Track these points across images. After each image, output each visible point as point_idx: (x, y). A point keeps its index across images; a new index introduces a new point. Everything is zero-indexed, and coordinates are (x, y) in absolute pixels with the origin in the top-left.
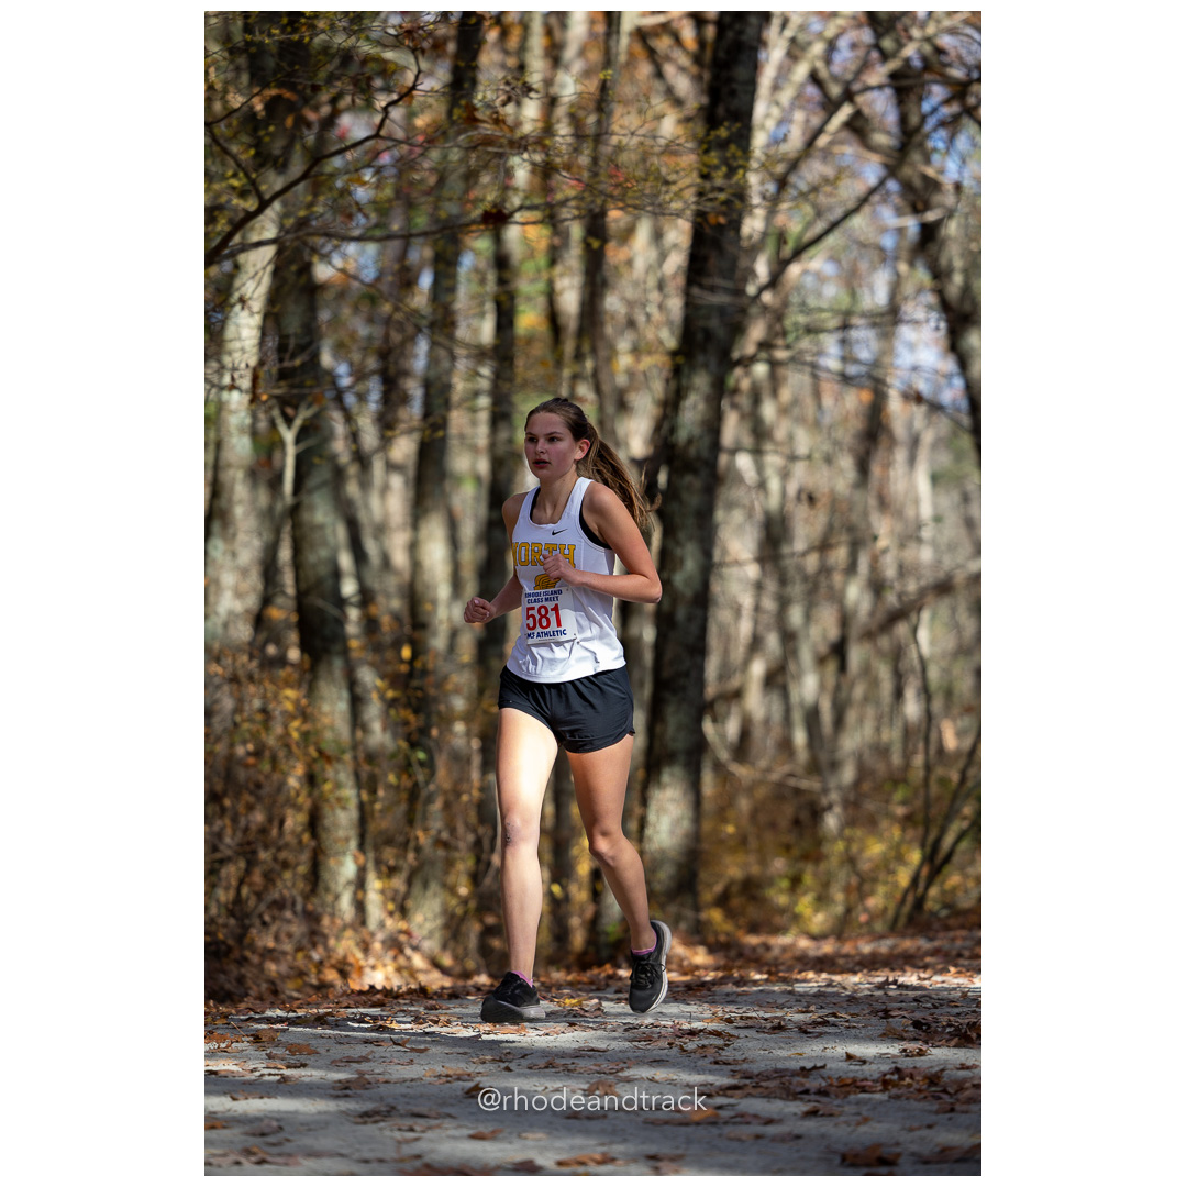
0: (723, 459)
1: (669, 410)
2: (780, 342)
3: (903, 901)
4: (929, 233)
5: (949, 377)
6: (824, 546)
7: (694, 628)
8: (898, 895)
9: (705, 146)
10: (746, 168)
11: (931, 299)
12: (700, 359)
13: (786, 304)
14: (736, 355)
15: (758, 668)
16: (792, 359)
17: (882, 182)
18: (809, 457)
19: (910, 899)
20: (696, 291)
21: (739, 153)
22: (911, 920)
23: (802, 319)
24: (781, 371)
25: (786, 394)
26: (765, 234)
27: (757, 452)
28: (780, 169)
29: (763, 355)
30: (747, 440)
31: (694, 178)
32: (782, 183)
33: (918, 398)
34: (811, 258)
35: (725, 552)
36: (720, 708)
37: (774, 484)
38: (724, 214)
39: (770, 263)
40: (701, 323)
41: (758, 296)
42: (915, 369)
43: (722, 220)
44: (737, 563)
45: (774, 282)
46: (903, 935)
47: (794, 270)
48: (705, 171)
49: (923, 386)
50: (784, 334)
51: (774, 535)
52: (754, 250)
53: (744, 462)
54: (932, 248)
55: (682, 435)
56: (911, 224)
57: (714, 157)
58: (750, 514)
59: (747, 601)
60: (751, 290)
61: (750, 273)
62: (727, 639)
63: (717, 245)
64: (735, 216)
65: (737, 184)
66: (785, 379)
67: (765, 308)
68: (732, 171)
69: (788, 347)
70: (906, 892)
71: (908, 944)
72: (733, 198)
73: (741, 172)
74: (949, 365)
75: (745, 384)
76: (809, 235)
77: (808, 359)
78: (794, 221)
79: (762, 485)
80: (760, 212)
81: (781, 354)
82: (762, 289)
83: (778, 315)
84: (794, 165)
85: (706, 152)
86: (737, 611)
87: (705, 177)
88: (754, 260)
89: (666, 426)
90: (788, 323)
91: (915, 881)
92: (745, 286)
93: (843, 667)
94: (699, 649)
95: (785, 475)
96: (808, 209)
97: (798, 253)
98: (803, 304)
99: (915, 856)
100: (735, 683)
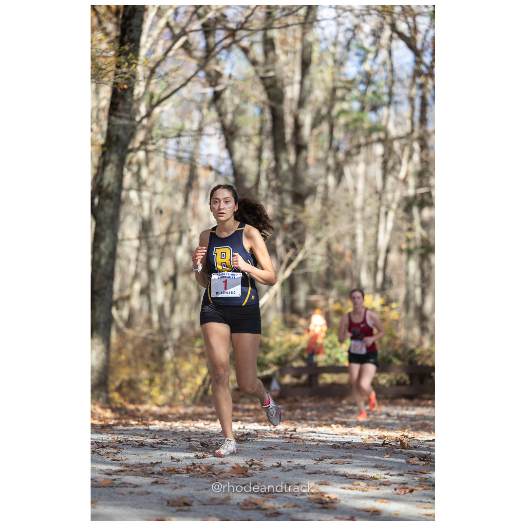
0: (124, 194)
1: (100, 171)
2: (150, 142)
3: (199, 391)
4: (217, 96)
5: (224, 159)
6: (168, 232)
7: (109, 268)
8: (196, 388)
9: (118, 54)
10: (137, 64)
11: (218, 125)
12: (114, 148)
13: (153, 125)
14: (130, 147)
15: (137, 287)
16: (156, 150)
17: (196, 73)
18: (162, 193)
19: (202, 390)
20: (113, 118)
21: (133, 57)
22: (202, 399)
23: (160, 132)
24: (151, 155)
25: (152, 165)
26: (144, 93)
27: (139, 190)
28: (152, 65)
29: (143, 147)
30: (135, 185)
31: (113, 67)
32: (153, 71)
33: (211, 168)
34: (165, 105)
35: (123, 235)
36: (120, 303)
37: (146, 205)
38: (127, 84)
39: (147, 107)
40: (115, 133)
41: (140, 121)
42: (209, 155)
43: (125, 86)
44: (129, 239)
45: (148, 115)
46: (198, 405)
47: (157, 110)
48: (118, 65)
49: (213, 163)
50: (152, 138)
51: (146, 227)
52: (139, 100)
53: (133, 194)
54: (219, 102)
55: (106, 182)
56: (209, 91)
57: (122, 59)
58: (135, 218)
59: (133, 256)
60: (138, 118)
61: (137, 111)
62: (123, 273)
63: (123, 97)
64: (131, 85)
65: (132, 71)
66: (152, 159)
67: (144, 127)
68: (130, 65)
69: (154, 144)
70: (200, 386)
71: (200, 410)
72: (130, 77)
73: (134, 65)
74: (225, 154)
75: (134, 160)
76: (164, 95)
77: (163, 150)
78: (157, 89)
79: (141, 206)
80: (143, 84)
81: (150, 147)
82: (143, 118)
83: (149, 130)
84: (158, 64)
85: (119, 56)
86: (129, 261)
87: (118, 67)
88: (139, 105)
89: (98, 179)
90: (154, 134)
91: (204, 382)
92: (135, 117)
93: (175, 287)
94: (111, 277)
95: (151, 201)
96: (163, 84)
97: (159, 102)
98: (161, 125)
99: (204, 371)
100: (127, 292)
